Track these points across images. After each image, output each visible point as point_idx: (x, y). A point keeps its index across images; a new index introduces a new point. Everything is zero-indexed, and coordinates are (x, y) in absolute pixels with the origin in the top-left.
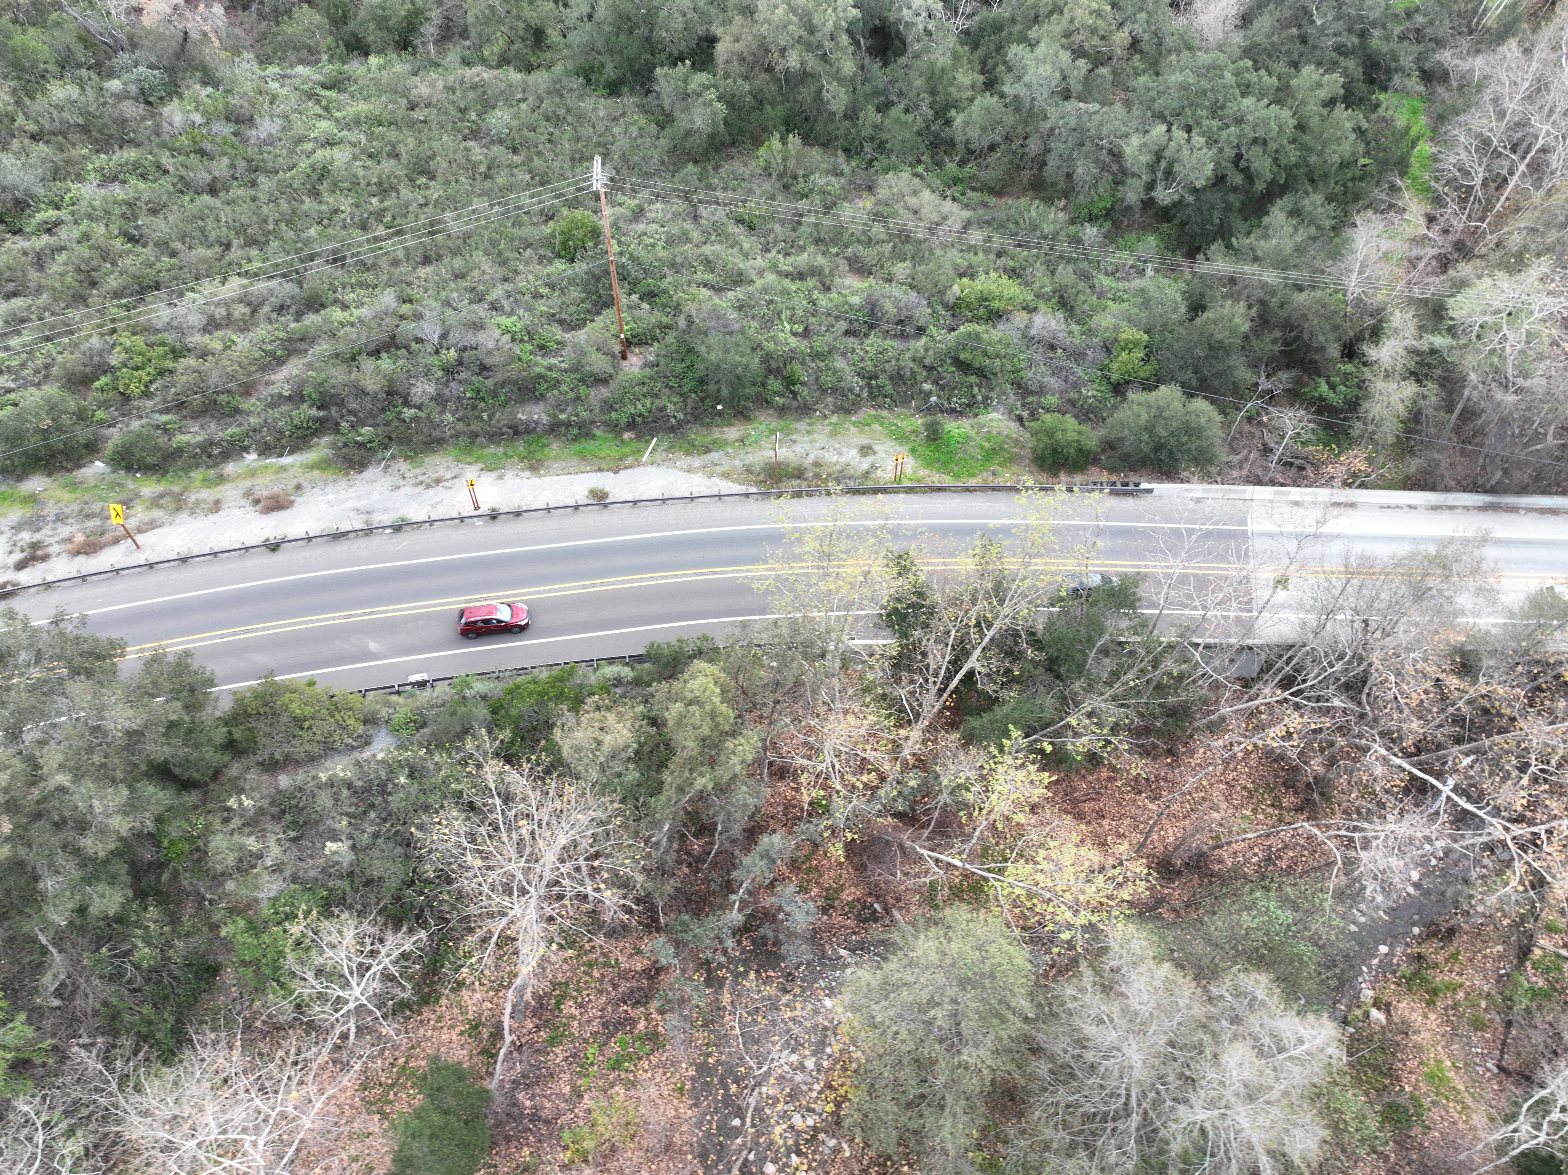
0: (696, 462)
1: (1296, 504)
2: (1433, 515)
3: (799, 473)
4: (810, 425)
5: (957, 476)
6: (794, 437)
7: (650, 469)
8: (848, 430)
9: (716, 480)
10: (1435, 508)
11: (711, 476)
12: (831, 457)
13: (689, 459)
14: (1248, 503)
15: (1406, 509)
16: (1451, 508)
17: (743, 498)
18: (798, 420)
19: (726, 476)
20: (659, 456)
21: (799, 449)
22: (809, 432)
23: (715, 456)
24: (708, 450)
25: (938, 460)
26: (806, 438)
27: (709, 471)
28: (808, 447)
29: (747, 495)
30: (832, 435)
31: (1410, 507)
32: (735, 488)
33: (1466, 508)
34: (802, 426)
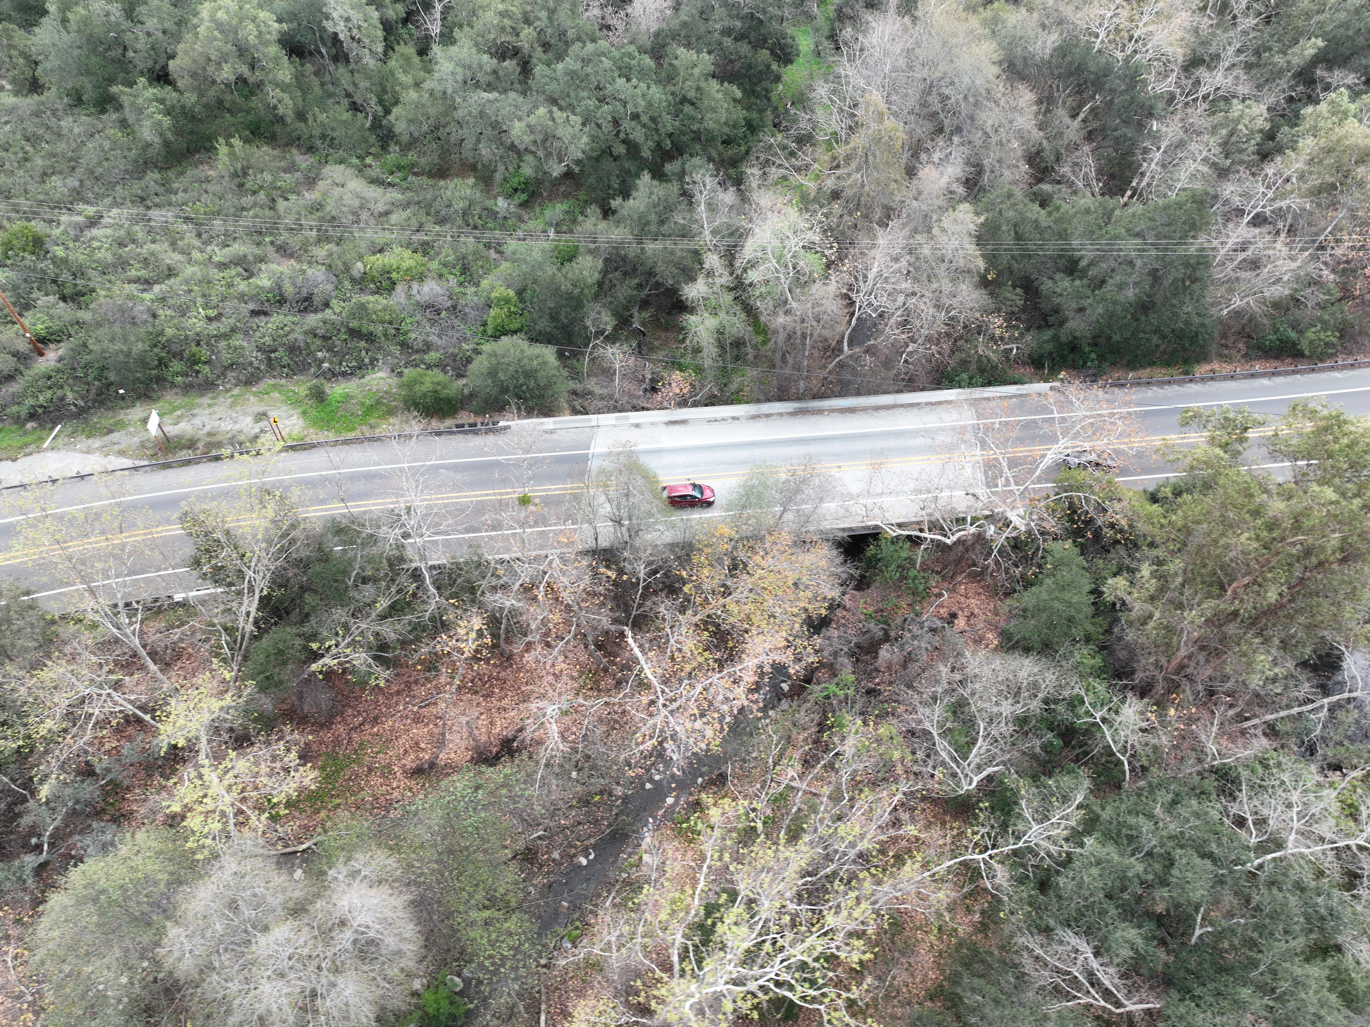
0: (96, 443)
1: (637, 426)
2: (752, 424)
3: (191, 444)
4: (212, 398)
5: (338, 432)
6: (194, 412)
7: (50, 454)
8: (248, 400)
9: (112, 458)
11: (107, 455)
12: (226, 426)
13: (90, 441)
15: (730, 421)
17: (133, 471)
18: (202, 395)
19: (122, 453)
20: (60, 441)
21: (197, 421)
22: (210, 406)
23: (115, 436)
24: (110, 431)
25: (322, 420)
26: (207, 411)
27: (105, 451)
28: (205, 419)
29: (135, 468)
30: (232, 406)
31: (734, 418)
32: (128, 463)
33: (780, 414)
34: (206, 400)
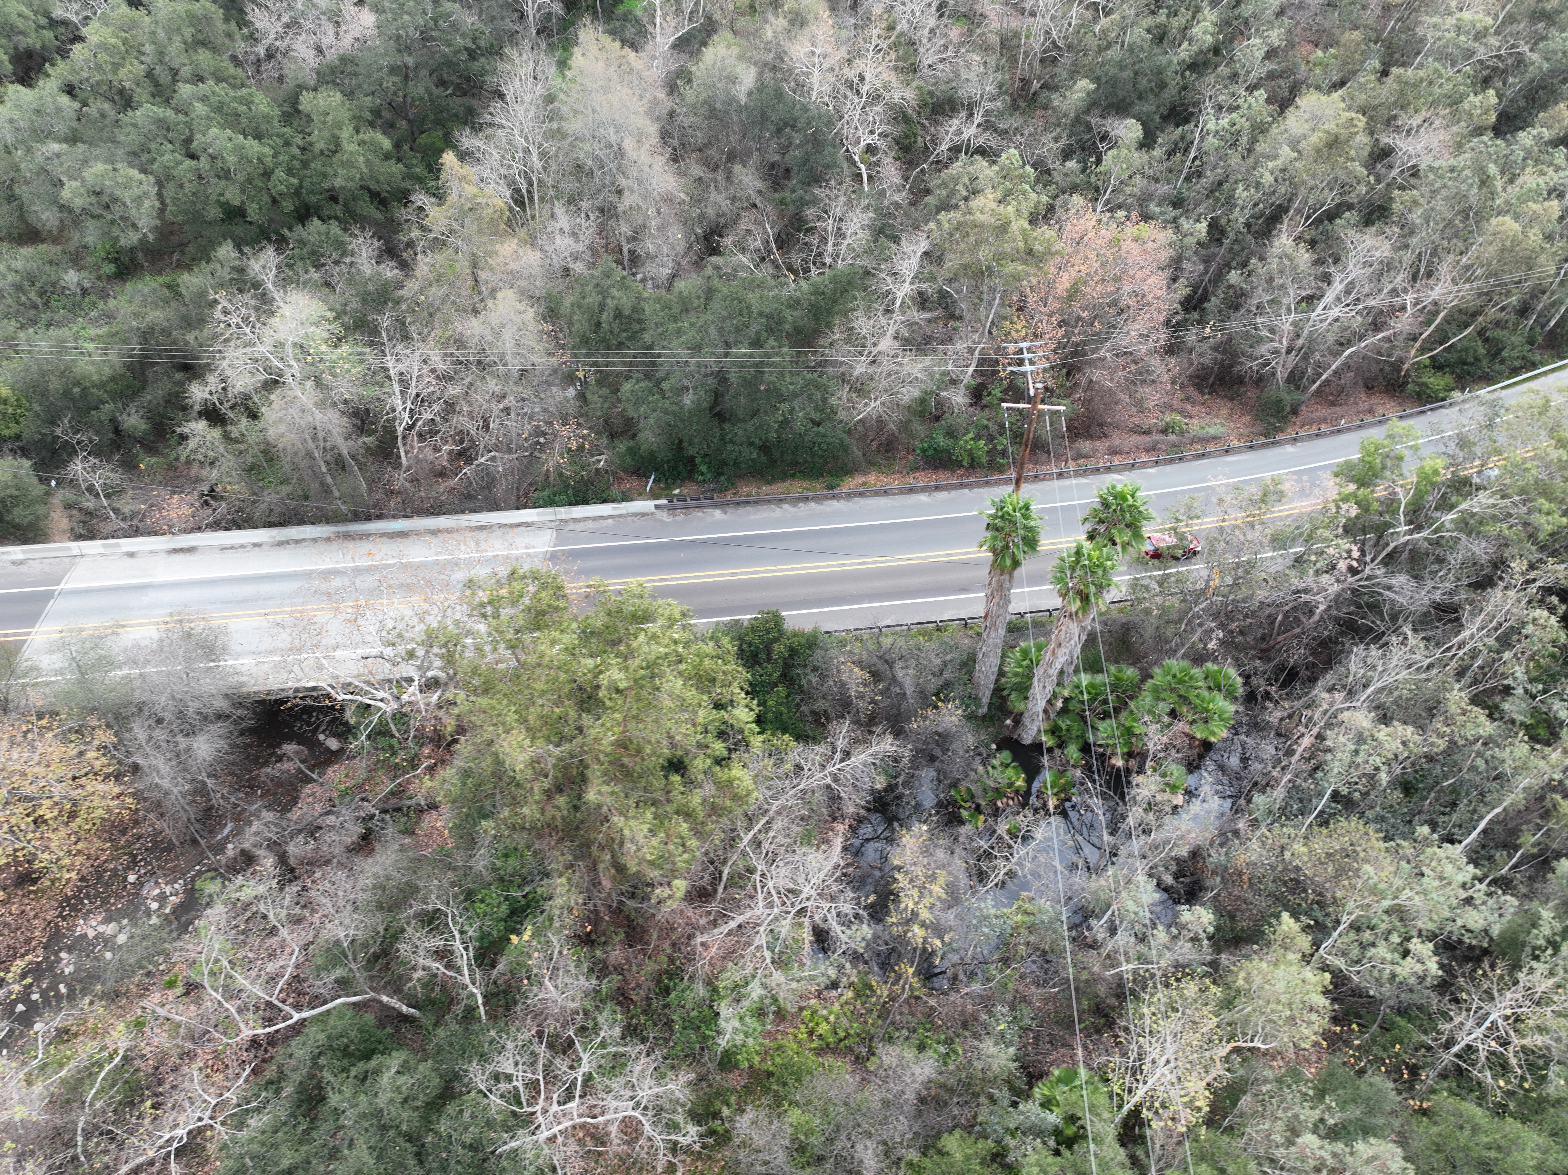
1: (131, 555)
2: (271, 552)
10: (281, 544)
14: (77, 560)
15: (248, 548)
16: (298, 542)
31: (255, 545)
33: (315, 540)
